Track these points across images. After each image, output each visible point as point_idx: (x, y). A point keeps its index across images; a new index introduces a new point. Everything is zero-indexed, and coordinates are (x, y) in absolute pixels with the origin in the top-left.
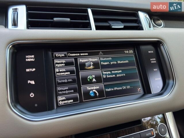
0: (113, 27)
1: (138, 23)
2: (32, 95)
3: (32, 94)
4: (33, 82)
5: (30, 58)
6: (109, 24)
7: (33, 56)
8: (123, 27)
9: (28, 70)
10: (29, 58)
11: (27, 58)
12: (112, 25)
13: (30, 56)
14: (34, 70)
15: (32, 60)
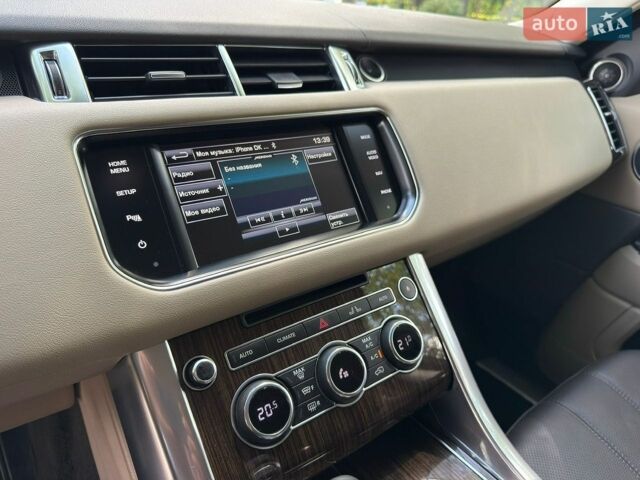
0: (280, 87)
1: (331, 75)
2: (142, 244)
3: (141, 242)
4: (137, 218)
5: (118, 167)
6: (269, 78)
7: (123, 162)
8: (300, 85)
9: (120, 193)
10: (116, 167)
11: (113, 168)
12: (277, 81)
13: (118, 163)
14: (133, 191)
15: (124, 170)
